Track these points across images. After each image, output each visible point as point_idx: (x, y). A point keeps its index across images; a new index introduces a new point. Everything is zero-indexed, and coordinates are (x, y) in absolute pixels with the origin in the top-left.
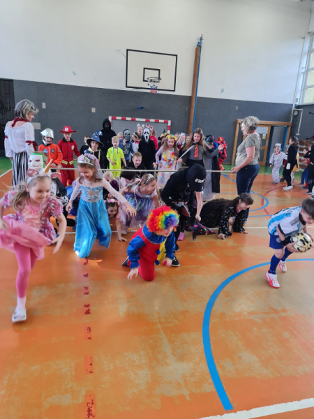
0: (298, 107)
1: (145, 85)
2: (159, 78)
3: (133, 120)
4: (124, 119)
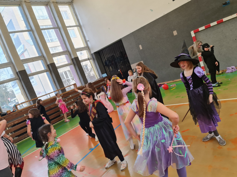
3: (220, 23)
4: (208, 27)
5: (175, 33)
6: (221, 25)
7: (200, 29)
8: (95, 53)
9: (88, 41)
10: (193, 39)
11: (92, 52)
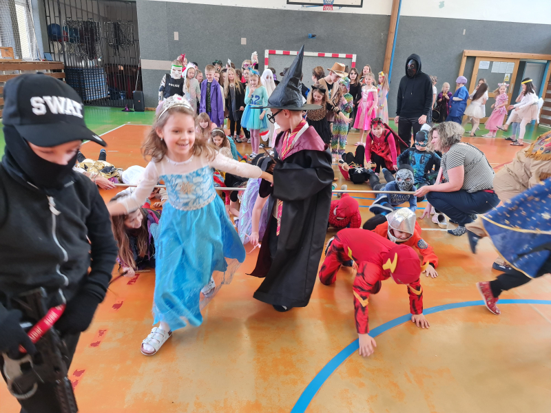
4: (286, 54)
5: (244, 41)
10: (266, 61)
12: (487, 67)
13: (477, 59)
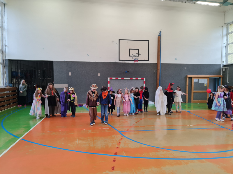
0: (225, 66)
1: (130, 58)
2: (139, 54)
3: (123, 79)
4: (117, 79)
5: (99, 75)
6: (123, 80)
7: (113, 78)
8: (9, 60)
9: (7, 46)
10: (109, 82)
11: (7, 58)
12: (197, 81)
13: (192, 78)
